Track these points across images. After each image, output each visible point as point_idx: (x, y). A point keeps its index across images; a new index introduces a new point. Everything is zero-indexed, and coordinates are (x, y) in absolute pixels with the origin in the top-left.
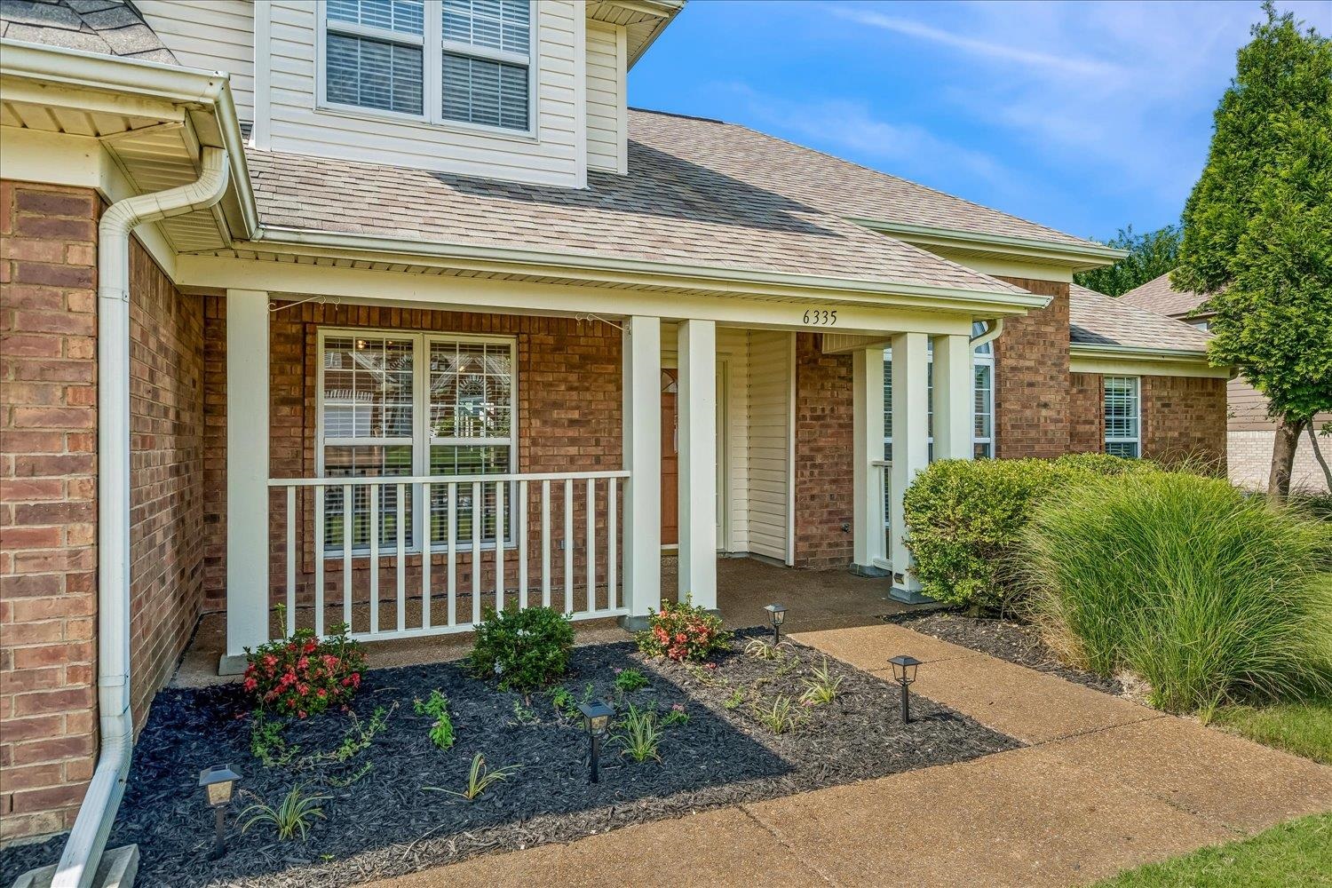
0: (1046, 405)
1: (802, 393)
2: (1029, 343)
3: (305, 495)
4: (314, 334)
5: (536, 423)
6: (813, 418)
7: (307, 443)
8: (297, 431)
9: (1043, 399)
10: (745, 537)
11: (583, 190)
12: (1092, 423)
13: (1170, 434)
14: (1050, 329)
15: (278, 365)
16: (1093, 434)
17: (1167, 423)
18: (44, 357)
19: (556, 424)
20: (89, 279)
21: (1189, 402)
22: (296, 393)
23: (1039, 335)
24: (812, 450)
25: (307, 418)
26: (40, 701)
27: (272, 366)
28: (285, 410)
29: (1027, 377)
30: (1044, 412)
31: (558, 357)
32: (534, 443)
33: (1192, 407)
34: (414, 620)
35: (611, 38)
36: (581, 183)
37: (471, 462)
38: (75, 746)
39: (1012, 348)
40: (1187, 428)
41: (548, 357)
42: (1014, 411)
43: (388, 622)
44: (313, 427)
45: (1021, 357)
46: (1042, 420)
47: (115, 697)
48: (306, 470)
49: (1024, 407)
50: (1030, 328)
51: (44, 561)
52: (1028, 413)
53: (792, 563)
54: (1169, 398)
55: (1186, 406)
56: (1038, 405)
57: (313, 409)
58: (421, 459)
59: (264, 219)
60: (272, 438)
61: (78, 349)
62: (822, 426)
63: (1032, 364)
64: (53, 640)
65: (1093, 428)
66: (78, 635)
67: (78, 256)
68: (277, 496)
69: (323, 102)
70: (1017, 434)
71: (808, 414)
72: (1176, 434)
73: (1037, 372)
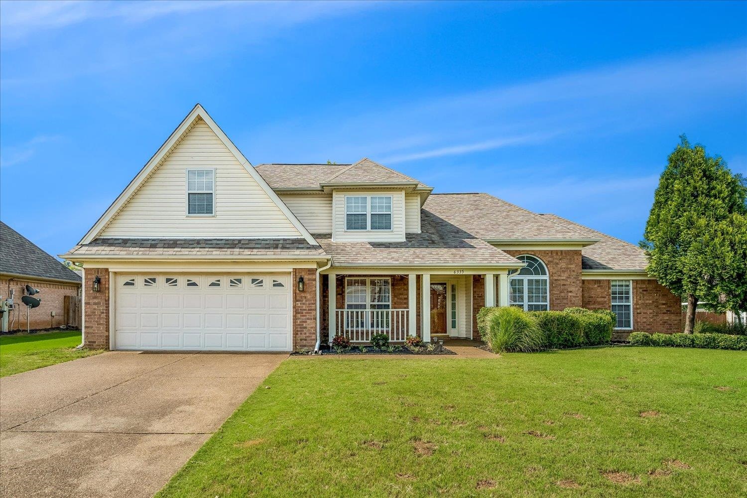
0: (571, 292)
1: (475, 290)
2: (563, 271)
3: (342, 312)
4: (344, 279)
5: (396, 299)
6: (478, 297)
7: (343, 304)
8: (341, 301)
9: (569, 290)
10: (465, 332)
11: (405, 242)
12: (605, 297)
13: (647, 302)
14: (572, 266)
15: (337, 286)
16: (605, 302)
17: (645, 298)
18: (310, 290)
19: (401, 299)
20: (315, 280)
21: (658, 289)
22: (341, 292)
23: (568, 268)
24: (478, 306)
25: (343, 299)
26: (310, 333)
27: (336, 286)
28: (339, 296)
29: (562, 282)
30: (570, 294)
31: (401, 282)
32: (395, 304)
33: (660, 291)
34: (362, 339)
35: (416, 198)
36: (404, 240)
37: (380, 307)
38: (314, 340)
39: (555, 273)
40: (657, 299)
41: (399, 282)
42: (556, 294)
43: (357, 339)
44: (344, 300)
45: (559, 276)
46: (569, 297)
47: (318, 334)
48: (343, 308)
49: (561, 292)
50: (563, 266)
51: (311, 316)
52: (563, 294)
53: (472, 339)
54: (647, 288)
55: (656, 291)
56: (567, 292)
57: (344, 296)
58: (368, 306)
59: (335, 262)
60: (336, 303)
61: (314, 289)
62: (481, 299)
63: (565, 278)
64: (312, 326)
65: (606, 299)
66: (314, 325)
67: (314, 277)
68: (337, 312)
69: (346, 230)
70: (558, 301)
71: (476, 296)
72: (651, 302)
73: (567, 280)
